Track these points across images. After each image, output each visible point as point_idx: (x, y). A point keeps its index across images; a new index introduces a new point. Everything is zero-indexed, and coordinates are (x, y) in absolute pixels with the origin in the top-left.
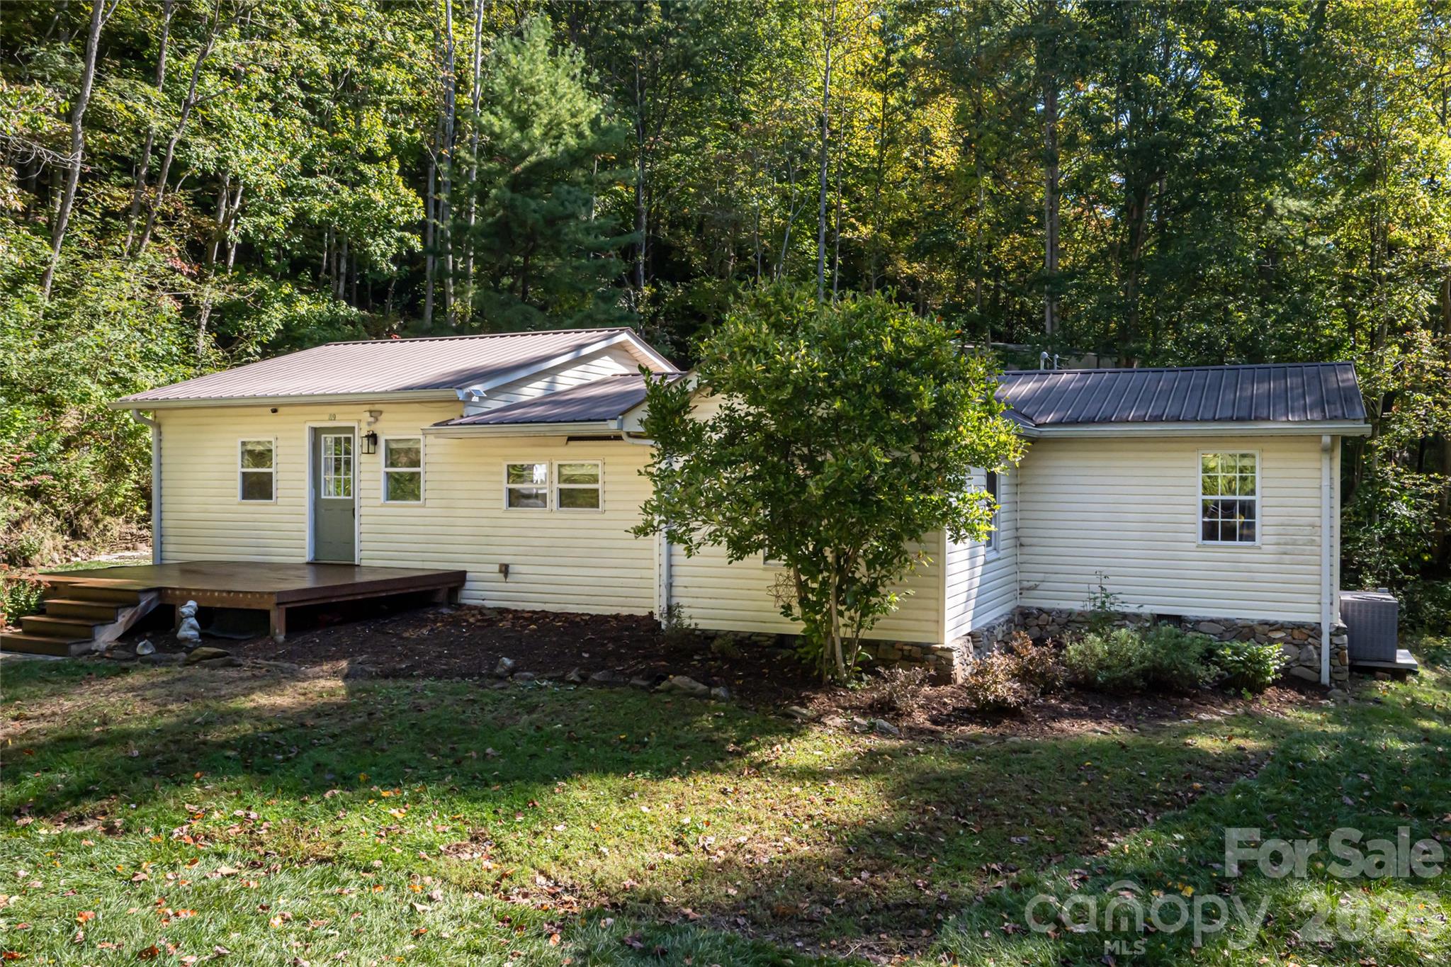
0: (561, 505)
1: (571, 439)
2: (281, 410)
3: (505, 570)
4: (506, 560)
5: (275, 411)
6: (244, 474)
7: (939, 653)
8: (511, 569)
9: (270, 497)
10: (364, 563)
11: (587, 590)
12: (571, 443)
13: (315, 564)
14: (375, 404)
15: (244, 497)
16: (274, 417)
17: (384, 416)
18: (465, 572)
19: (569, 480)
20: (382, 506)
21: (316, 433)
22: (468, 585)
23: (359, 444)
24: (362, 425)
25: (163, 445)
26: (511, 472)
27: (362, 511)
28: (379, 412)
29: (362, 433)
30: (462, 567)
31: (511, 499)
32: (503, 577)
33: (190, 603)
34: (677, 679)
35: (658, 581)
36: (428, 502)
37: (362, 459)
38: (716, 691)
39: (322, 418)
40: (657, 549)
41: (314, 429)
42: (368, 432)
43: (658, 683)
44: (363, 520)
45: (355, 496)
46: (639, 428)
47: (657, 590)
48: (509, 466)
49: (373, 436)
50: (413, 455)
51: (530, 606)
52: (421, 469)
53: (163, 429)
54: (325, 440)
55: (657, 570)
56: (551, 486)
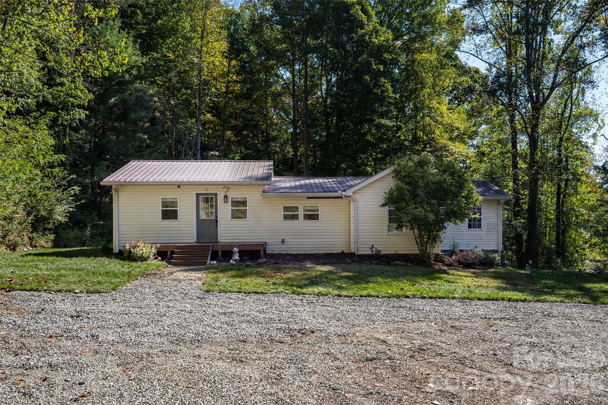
0: (304, 219)
1: (308, 198)
2: (182, 187)
3: (283, 242)
4: (283, 237)
5: (179, 187)
6: (163, 210)
8: (285, 240)
9: (176, 218)
10: (222, 241)
11: (315, 246)
13: (197, 242)
14: (227, 185)
15: (163, 219)
16: (179, 189)
17: (230, 190)
18: (266, 243)
19: (308, 211)
20: (230, 221)
21: (198, 195)
22: (267, 247)
23: (220, 199)
24: (221, 192)
25: (119, 199)
26: (286, 209)
27: (221, 223)
28: (229, 188)
29: (221, 195)
30: (265, 241)
31: (286, 217)
32: (281, 243)
33: (235, 248)
34: (396, 262)
35: (352, 240)
36: (250, 219)
37: (221, 205)
38: (408, 264)
39: (202, 190)
40: (352, 231)
41: (197, 194)
42: (224, 195)
43: (389, 264)
44: (221, 226)
45: (217, 217)
46: (351, 194)
47: (352, 243)
48: (284, 207)
49: (226, 196)
50: (244, 203)
51: (292, 253)
52: (247, 208)
53: (119, 193)
54: (201, 197)
55: (352, 237)
56: (301, 213)
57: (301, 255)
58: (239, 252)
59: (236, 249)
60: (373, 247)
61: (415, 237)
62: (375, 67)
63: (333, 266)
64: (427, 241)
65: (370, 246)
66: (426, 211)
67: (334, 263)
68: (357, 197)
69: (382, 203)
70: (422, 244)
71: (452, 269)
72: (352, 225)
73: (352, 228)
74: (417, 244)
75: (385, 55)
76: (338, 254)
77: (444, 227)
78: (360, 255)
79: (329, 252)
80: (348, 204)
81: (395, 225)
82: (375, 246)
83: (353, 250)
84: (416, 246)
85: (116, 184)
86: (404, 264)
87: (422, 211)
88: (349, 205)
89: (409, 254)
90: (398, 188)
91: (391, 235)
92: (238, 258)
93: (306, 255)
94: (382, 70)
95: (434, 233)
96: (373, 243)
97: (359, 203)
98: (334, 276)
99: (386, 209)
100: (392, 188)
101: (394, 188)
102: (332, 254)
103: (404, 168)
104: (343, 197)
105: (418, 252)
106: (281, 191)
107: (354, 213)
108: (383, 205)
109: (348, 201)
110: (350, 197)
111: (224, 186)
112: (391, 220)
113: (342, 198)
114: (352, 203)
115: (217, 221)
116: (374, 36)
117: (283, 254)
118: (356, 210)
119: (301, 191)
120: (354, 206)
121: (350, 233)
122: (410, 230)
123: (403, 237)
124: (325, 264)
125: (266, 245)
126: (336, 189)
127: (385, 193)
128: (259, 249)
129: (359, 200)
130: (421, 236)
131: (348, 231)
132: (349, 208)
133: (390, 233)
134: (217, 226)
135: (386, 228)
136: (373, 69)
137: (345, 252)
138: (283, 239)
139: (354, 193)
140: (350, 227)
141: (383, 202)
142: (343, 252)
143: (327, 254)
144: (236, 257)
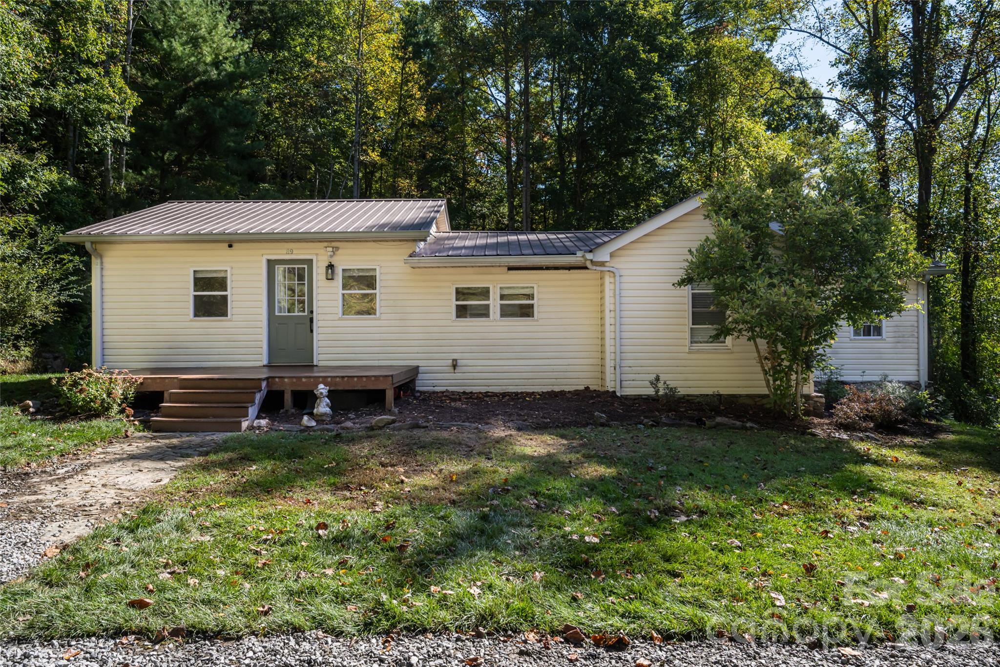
0: (502, 315)
1: (510, 269)
2: (235, 245)
3: (455, 366)
4: (455, 356)
5: (230, 246)
6: (195, 296)
7: (816, 399)
8: (460, 362)
9: (225, 314)
10: (321, 364)
11: (525, 375)
12: (511, 272)
13: (269, 366)
14: (333, 242)
15: (196, 315)
16: (230, 252)
17: (340, 251)
18: (418, 367)
19: (510, 297)
21: (270, 264)
22: (420, 376)
23: (319, 272)
24: (320, 258)
25: (105, 273)
26: (461, 293)
27: (321, 324)
28: (337, 248)
29: (320, 264)
30: (414, 363)
31: (462, 312)
32: (451, 369)
33: (321, 386)
34: (719, 419)
35: (609, 364)
36: (383, 316)
37: (320, 284)
38: (749, 425)
39: (280, 252)
40: (608, 342)
41: (269, 261)
42: (326, 264)
43: (700, 423)
44: (321, 330)
45: (312, 312)
46: (607, 258)
47: (609, 370)
48: (457, 289)
49: (331, 266)
50: (369, 281)
51: (476, 389)
52: (377, 291)
53: (105, 260)
54: (280, 270)
55: (609, 356)
56: (494, 303)
57: (495, 395)
58: (331, 394)
59: (322, 389)
60: (658, 379)
61: (759, 356)
62: (643, 56)
63: (563, 437)
64: (790, 368)
65: (652, 377)
66: (799, 293)
67: (565, 425)
68: (619, 264)
69: (676, 280)
70: (776, 372)
71: (862, 440)
72: (608, 328)
73: (609, 335)
74: (766, 373)
75: (662, 38)
76: (577, 393)
77: (831, 335)
78: (626, 398)
79: (557, 389)
80: (599, 282)
81: (709, 329)
82: (663, 377)
83: (610, 386)
84: (762, 376)
85: (93, 239)
86: (738, 423)
87: (790, 291)
88: (602, 285)
89: (740, 396)
90: (724, 238)
91: (698, 351)
92: (327, 410)
93: (504, 395)
94: (656, 61)
95: (806, 349)
96: (657, 370)
97: (623, 279)
98: (561, 484)
99: (687, 291)
100: (707, 239)
101: (713, 237)
102: (562, 393)
103: (734, 193)
104: (589, 264)
105: (765, 391)
106: (450, 253)
107: (612, 301)
108: (682, 283)
109: (598, 276)
110: (602, 264)
111: (326, 244)
112: (697, 318)
113: (586, 268)
114: (608, 279)
115: (311, 320)
116: (641, 6)
117: (453, 393)
118: (618, 295)
119: (495, 253)
120: (612, 286)
121: (603, 345)
122: (749, 339)
123: (726, 356)
124: (540, 428)
125: (418, 373)
126: (571, 249)
127: (690, 251)
128: (380, 387)
129: (623, 273)
130: (774, 355)
131: (599, 342)
132: (602, 292)
133: (696, 346)
134: (312, 331)
135: (687, 335)
136: (641, 59)
137: (592, 388)
138: (455, 360)
139: (612, 255)
140: (602, 332)
141: (681, 274)
142: (587, 388)
143: (552, 395)
144: (323, 407)
